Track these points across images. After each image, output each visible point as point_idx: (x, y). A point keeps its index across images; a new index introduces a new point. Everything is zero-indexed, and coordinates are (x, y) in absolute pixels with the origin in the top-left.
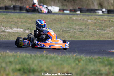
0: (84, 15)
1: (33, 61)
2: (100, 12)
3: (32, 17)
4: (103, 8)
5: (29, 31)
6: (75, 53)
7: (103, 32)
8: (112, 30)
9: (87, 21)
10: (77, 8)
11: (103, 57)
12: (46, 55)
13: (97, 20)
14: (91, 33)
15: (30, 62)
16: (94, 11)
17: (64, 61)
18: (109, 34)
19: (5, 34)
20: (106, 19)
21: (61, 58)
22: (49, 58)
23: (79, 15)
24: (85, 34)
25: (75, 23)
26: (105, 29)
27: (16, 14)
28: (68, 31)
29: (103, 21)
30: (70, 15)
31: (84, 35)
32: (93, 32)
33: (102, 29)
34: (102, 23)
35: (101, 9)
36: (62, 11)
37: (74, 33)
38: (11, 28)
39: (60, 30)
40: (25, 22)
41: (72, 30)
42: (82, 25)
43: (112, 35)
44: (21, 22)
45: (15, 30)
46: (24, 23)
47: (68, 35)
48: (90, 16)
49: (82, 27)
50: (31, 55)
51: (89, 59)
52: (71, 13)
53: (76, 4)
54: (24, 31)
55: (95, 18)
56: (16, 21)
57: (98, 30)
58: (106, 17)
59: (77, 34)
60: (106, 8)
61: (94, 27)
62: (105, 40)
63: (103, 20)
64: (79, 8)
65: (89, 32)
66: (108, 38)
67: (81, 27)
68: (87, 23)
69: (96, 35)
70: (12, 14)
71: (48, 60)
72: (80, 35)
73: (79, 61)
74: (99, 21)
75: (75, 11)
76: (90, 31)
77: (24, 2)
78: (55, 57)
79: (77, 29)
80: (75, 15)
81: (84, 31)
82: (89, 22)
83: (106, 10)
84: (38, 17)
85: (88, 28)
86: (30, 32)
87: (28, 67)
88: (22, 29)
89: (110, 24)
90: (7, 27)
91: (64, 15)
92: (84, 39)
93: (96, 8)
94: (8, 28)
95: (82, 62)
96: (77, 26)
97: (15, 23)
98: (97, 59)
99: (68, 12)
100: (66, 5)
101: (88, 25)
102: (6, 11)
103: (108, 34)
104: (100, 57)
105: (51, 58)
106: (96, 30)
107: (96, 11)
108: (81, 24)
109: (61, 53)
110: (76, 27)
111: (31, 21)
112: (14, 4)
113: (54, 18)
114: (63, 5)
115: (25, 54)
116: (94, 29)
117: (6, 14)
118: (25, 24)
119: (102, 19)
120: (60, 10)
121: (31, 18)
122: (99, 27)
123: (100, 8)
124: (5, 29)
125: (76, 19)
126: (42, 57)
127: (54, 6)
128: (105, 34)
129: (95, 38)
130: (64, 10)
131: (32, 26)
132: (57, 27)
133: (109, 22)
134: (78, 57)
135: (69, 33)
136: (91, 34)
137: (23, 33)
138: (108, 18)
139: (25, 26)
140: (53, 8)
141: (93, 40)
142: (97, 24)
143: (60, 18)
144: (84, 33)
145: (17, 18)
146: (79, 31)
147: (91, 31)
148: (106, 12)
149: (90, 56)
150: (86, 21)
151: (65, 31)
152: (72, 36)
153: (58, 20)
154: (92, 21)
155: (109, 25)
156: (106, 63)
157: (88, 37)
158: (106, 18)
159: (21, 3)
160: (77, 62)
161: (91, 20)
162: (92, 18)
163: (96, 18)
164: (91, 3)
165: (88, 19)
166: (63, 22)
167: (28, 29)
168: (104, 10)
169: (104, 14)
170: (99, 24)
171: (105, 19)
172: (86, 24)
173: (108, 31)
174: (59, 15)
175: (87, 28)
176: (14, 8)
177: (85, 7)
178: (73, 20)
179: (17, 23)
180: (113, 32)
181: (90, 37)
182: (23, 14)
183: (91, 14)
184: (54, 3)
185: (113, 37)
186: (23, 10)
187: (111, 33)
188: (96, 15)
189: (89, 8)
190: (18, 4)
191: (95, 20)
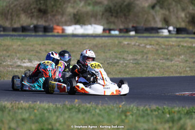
0: (140, 37)
2: (165, 32)
3: (62, 42)
4: (170, 26)
7: (168, 63)
8: (181, 59)
9: (145, 47)
10: (130, 26)
13: (160, 45)
14: (151, 66)
16: (156, 30)
18: (177, 66)
19: (21, 70)
20: (174, 43)
23: (132, 38)
25: (126, 50)
26: (172, 58)
27: (38, 38)
28: (116, 63)
29: (170, 47)
30: (120, 38)
31: (141, 68)
32: (153, 63)
33: (168, 59)
34: (168, 50)
35: (166, 27)
36: (107, 32)
37: (126, 66)
38: (30, 61)
39: (104, 62)
41: (122, 62)
42: (137, 53)
43: (182, 67)
44: (46, 51)
45: (36, 63)
47: (116, 70)
48: (150, 39)
49: (137, 56)
50: (56, 106)
52: (122, 34)
53: (128, 20)
55: (156, 43)
56: (38, 50)
57: (161, 61)
58: (174, 39)
59: (129, 67)
60: (174, 26)
61: (155, 57)
62: (172, 75)
63: (168, 45)
64: (133, 27)
65: (148, 64)
66: (176, 72)
68: (145, 51)
69: (159, 68)
70: (32, 39)
72: (134, 68)
74: (163, 46)
75: (127, 31)
76: (149, 62)
77: (51, 20)
79: (130, 60)
80: (128, 38)
81: (139, 62)
82: (148, 49)
83: (174, 28)
84: (70, 42)
85: (147, 57)
89: (179, 50)
90: (24, 59)
91: (109, 38)
92: (139, 76)
93: (160, 25)
94: (25, 61)
96: (130, 56)
97: (37, 52)
99: (117, 33)
100: (114, 23)
101: (146, 53)
102: (24, 33)
103: (177, 67)
106: (159, 60)
107: (160, 31)
108: (136, 52)
109: (100, 101)
110: (128, 56)
111: (60, 48)
112: (35, 22)
113: (95, 43)
114: (109, 23)
116: (155, 59)
117: (23, 39)
119: (167, 43)
120: (104, 30)
121: (61, 44)
122: (162, 56)
123: (164, 26)
124: (21, 63)
125: (128, 44)
127: (95, 24)
128: (172, 66)
129: (157, 72)
130: (110, 30)
132: (99, 57)
133: (178, 47)
135: (118, 66)
136: (151, 68)
138: (176, 41)
140: (95, 28)
141: (154, 76)
142: (160, 51)
143: (105, 43)
144: (141, 65)
145: (40, 45)
146: (133, 63)
147: (151, 62)
148: (174, 31)
150: (143, 47)
151: (111, 63)
152: (122, 71)
153: (102, 47)
154: (153, 46)
155: (178, 52)
157: (146, 72)
158: (173, 42)
159: (46, 21)
161: (151, 45)
162: (153, 42)
163: (159, 42)
164: (151, 18)
165: (146, 44)
166: (109, 50)
168: (171, 28)
169: (171, 35)
170: (163, 51)
171: (171, 43)
172: (143, 52)
173: (176, 62)
174: (103, 38)
175: (145, 57)
176: (36, 29)
177: (142, 25)
178: (123, 46)
179: (39, 53)
180: (184, 62)
181: (149, 71)
182: (49, 38)
183: (152, 35)
184: (96, 19)
185: (184, 71)
186: (49, 32)
187: (181, 64)
188: (159, 37)
189: (149, 26)
190: (42, 23)
191: (157, 44)
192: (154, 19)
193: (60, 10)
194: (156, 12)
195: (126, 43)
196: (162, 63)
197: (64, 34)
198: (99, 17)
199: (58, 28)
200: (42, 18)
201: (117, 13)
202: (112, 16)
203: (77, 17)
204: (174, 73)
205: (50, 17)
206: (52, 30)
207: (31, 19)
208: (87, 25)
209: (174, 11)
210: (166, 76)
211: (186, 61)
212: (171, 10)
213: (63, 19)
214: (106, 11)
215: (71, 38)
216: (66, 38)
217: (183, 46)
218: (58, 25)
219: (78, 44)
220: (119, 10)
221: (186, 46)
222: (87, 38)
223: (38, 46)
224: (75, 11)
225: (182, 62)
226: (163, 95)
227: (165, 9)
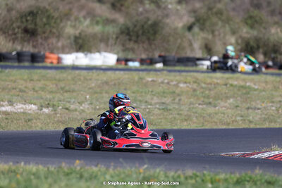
0: (170, 71)
3: (57, 77)
4: (214, 55)
5: (50, 109)
7: (211, 110)
8: (230, 104)
9: (177, 86)
10: (156, 55)
13: (199, 84)
14: (186, 113)
16: (193, 61)
18: (224, 113)
20: (219, 81)
23: (158, 73)
24: (172, 114)
25: (150, 90)
26: (216, 102)
27: (23, 71)
29: (213, 86)
30: (141, 73)
31: (171, 116)
32: (189, 110)
33: (210, 103)
34: (210, 90)
35: (209, 57)
36: (123, 63)
37: (149, 112)
38: (11, 103)
40: (43, 89)
41: (143, 107)
42: (165, 95)
43: (230, 115)
44: (34, 89)
45: (19, 107)
46: (40, 92)
48: (184, 74)
49: (166, 99)
50: (48, 170)
52: (144, 67)
53: (153, 46)
54: (38, 109)
55: (194, 80)
56: (22, 87)
57: (200, 106)
58: (219, 75)
59: (154, 114)
60: (220, 56)
61: (192, 100)
62: (215, 127)
63: (211, 84)
64: (160, 56)
65: (180, 110)
66: (221, 122)
67: (164, 100)
68: (178, 91)
69: (196, 117)
70: (15, 72)
72: (162, 117)
74: (203, 85)
75: (153, 62)
76: (183, 107)
77: (42, 44)
79: (156, 104)
80: (152, 72)
81: (169, 107)
82: (181, 88)
83: (220, 58)
84: (69, 78)
85: (180, 100)
86: (52, 111)
88: (35, 104)
89: (227, 91)
90: (2, 101)
91: (126, 72)
93: (199, 54)
94: (4, 104)
96: (155, 98)
97: (21, 91)
99: (136, 64)
100: (133, 50)
101: (179, 95)
102: (2, 64)
103: (222, 115)
106: (197, 105)
107: (199, 62)
108: (164, 93)
110: (152, 99)
111: (54, 86)
112: (19, 48)
113: (105, 79)
114: (125, 50)
116: (191, 103)
118: (43, 93)
119: (209, 81)
120: (118, 60)
121: (55, 80)
122: (202, 99)
123: (205, 56)
125: (152, 81)
127: (106, 51)
128: (216, 114)
129: (194, 123)
130: (127, 61)
131: (56, 99)
133: (225, 87)
136: (185, 116)
137: (37, 113)
138: (222, 78)
139: (42, 98)
140: (105, 57)
141: (189, 127)
142: (198, 92)
143: (119, 79)
144: (171, 112)
145: (25, 80)
146: (159, 109)
147: (185, 108)
150: (174, 85)
153: (115, 85)
154: (188, 85)
155: (225, 93)
158: (217, 78)
159: (34, 47)
161: (186, 83)
162: (189, 79)
163: (197, 79)
164: (186, 44)
165: (179, 82)
167: (48, 106)
170: (202, 93)
171: (215, 81)
172: (174, 92)
173: (222, 107)
174: (117, 72)
175: (177, 100)
176: (20, 57)
177: (173, 54)
178: (146, 85)
179: (25, 92)
180: (233, 109)
181: (182, 121)
182: (39, 71)
183: (187, 68)
184: (107, 45)
185: (233, 121)
186: (38, 62)
187: (229, 111)
188: (198, 71)
189: (183, 55)
190: (28, 49)
191: (195, 82)
192: (191, 45)
193: (54, 30)
194: (193, 35)
195: (150, 79)
196: (203, 109)
197: (60, 65)
198: (111, 42)
199: (52, 56)
200: (29, 41)
201: (138, 37)
202: (130, 40)
203: (80, 41)
204: (218, 123)
205: (40, 41)
206: (43, 58)
207: (14, 42)
208: (94, 53)
209: (219, 35)
210: (207, 128)
211: (237, 106)
212: (217, 33)
213: (60, 44)
214: (122, 33)
215: (70, 71)
216: (63, 71)
217: (231, 85)
218: (52, 52)
219: (80, 80)
220: (140, 32)
221: (236, 86)
222: (94, 71)
223: (22, 82)
224: (77, 32)
225: (230, 109)
226: (202, 155)
227: (207, 31)
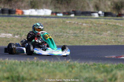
0: (78, 18)
1: (23, 69)
2: (96, 15)
3: (22, 21)
4: (100, 11)
6: (68, 60)
7: (99, 36)
8: (108, 34)
9: (82, 25)
10: (71, 11)
11: (99, 63)
12: (37, 61)
13: (93, 24)
15: (20, 69)
16: (89, 13)
17: (56, 68)
18: (105, 38)
20: (103, 23)
21: (53, 65)
22: (40, 65)
23: (72, 19)
24: (79, 38)
25: (69, 27)
26: (102, 33)
27: (5, 18)
28: (61, 35)
30: (64, 19)
31: (79, 40)
32: (88, 36)
33: (98, 33)
34: (98, 27)
35: (97, 11)
36: (55, 14)
37: (68, 38)
39: (53, 35)
40: (15, 26)
41: (65, 35)
42: (76, 29)
43: (109, 39)
44: (10, 26)
45: (3, 35)
46: (13, 28)
47: (61, 40)
48: (85, 19)
50: (20, 62)
51: (84, 66)
52: (65, 16)
53: (69, 6)
54: (13, 36)
56: (5, 26)
57: (94, 35)
58: (102, 20)
60: (103, 11)
61: (89, 32)
62: (101, 45)
63: (98, 24)
64: (73, 11)
65: (84, 36)
67: (75, 32)
68: (82, 27)
69: (92, 40)
70: (1, 18)
71: (39, 67)
72: (74, 40)
73: (72, 68)
74: (95, 25)
75: (69, 14)
76: (85, 35)
77: (14, 5)
78: (47, 63)
79: (71, 33)
80: (69, 19)
81: (78, 35)
82: (84, 26)
83: (103, 12)
84: (28, 21)
85: (83, 32)
86: (20, 37)
87: (17, 75)
88: (11, 33)
91: (56, 18)
92: (78, 44)
93: (92, 10)
95: (76, 69)
98: (92, 65)
99: (61, 15)
100: (59, 8)
101: (83, 29)
103: (105, 39)
104: (96, 64)
105: (42, 65)
106: (92, 34)
107: (92, 14)
108: (75, 28)
109: (53, 59)
110: (70, 31)
111: (21, 25)
112: (2, 7)
113: (46, 21)
114: (56, 8)
115: (13, 61)
116: (89, 33)
118: (15, 28)
119: (98, 22)
120: (52, 13)
122: (94, 31)
123: (95, 11)
125: (70, 22)
126: (32, 64)
127: (46, 8)
128: (102, 38)
129: (91, 43)
130: (56, 13)
131: (22, 31)
133: (106, 25)
134: (72, 63)
135: (62, 37)
136: (86, 39)
137: (12, 38)
138: (104, 21)
139: (14, 31)
140: (45, 11)
141: (88, 45)
142: (92, 28)
143: (53, 21)
145: (6, 22)
146: (73, 36)
148: (102, 14)
149: (85, 63)
150: (81, 25)
151: (58, 35)
152: (65, 41)
153: (51, 24)
154: (87, 24)
155: (106, 28)
156: (102, 69)
157: (83, 42)
158: (102, 21)
159: (10, 6)
160: (71, 69)
161: (86, 23)
162: (88, 21)
163: (92, 22)
164: (86, 5)
165: (83, 23)
166: (56, 26)
167: (17, 34)
168: (100, 12)
169: (100, 17)
170: (95, 28)
171: (101, 22)
172: (80, 28)
173: (104, 35)
174: (52, 19)
175: (82, 32)
176: (3, 11)
177: (80, 10)
178: (66, 24)
180: (110, 36)
181: (85, 42)
182: (13, 18)
183: (86, 17)
184: (46, 5)
185: (110, 42)
186: (12, 14)
187: (108, 37)
188: (92, 18)
189: (84, 10)
190: (7, 7)
191: (91, 23)
192: (88, 5)
195: (68, 22)
197: (23, 15)
198: (49, 3)
199: (19, 11)
200: (7, 4)
201: (62, 1)
202: (58, 3)
203: (33, 4)
204: (103, 43)
205: (13, 3)
206: (15, 12)
208: (40, 9)
210: (97, 45)
211: (112, 35)
215: (28, 18)
216: (25, 18)
217: (109, 25)
218: (19, 9)
221: (111, 25)
222: (40, 18)
223: (4, 23)
226: (96, 57)
